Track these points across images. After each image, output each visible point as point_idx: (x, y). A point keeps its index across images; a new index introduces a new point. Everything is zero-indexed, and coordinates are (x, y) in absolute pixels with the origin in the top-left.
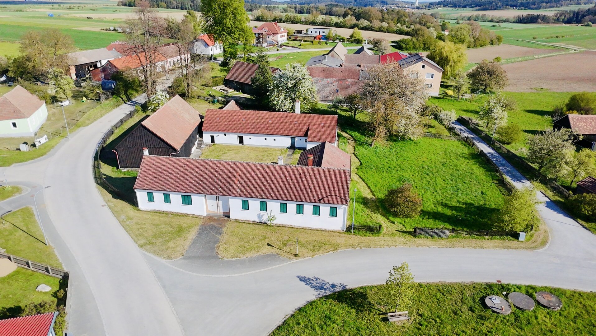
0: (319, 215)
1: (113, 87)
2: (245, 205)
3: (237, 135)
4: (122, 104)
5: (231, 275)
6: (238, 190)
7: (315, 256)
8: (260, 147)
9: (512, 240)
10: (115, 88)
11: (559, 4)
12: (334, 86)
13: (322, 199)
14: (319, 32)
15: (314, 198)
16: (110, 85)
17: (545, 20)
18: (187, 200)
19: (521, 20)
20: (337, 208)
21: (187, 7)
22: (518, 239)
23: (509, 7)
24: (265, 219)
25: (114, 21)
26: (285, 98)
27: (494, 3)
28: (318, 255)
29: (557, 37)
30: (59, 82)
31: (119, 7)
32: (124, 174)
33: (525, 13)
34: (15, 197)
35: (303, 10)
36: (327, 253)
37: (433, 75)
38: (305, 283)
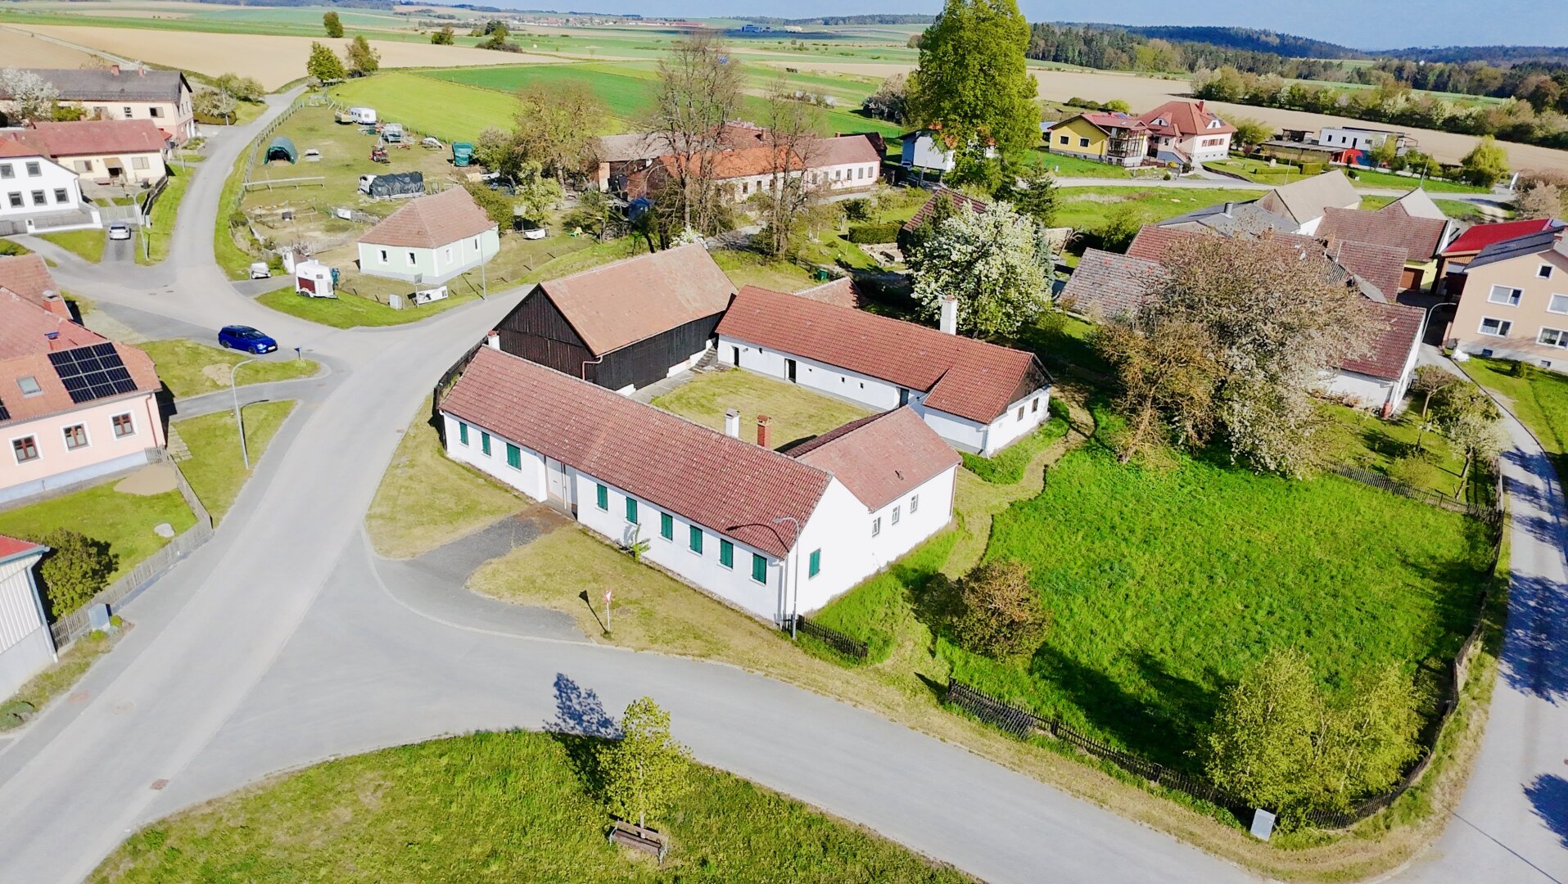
3: (783, 358)
4: (644, 250)
5: (444, 622)
6: (594, 458)
7: (646, 652)
8: (828, 396)
9: (1228, 825)
14: (1355, 140)
15: (723, 521)
16: (641, 209)
18: (514, 460)
20: (766, 560)
21: (1070, 54)
22: (1245, 827)
25: (840, 79)
28: (652, 652)
31: (910, 50)
34: (297, 380)
35: (1425, 77)
36: (678, 656)
38: (558, 693)
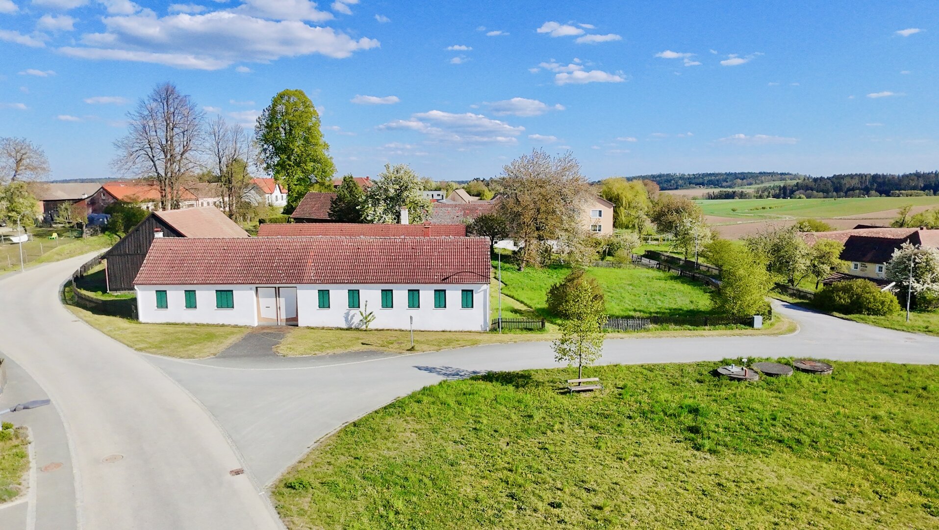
0: (445, 307)
1: (106, 223)
2: (324, 300)
5: (300, 368)
6: (312, 274)
7: (442, 350)
9: (745, 329)
10: (108, 224)
11: (759, 180)
12: (458, 217)
13: (448, 278)
15: (436, 277)
16: (101, 220)
17: (742, 196)
18: (225, 300)
19: (710, 197)
20: (472, 291)
22: (753, 327)
23: (694, 186)
24: (356, 321)
26: (385, 211)
27: (673, 181)
28: (446, 350)
29: (764, 208)
30: (14, 204)
32: (117, 296)
33: (717, 191)
36: (461, 348)
37: (600, 212)
38: (428, 371)
